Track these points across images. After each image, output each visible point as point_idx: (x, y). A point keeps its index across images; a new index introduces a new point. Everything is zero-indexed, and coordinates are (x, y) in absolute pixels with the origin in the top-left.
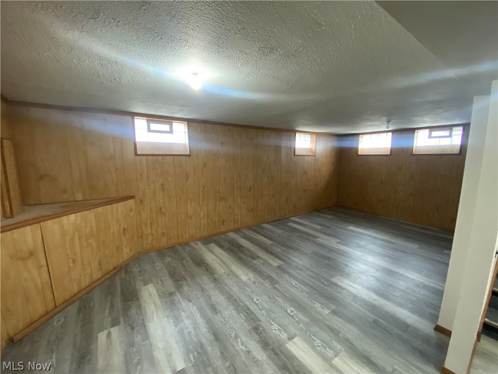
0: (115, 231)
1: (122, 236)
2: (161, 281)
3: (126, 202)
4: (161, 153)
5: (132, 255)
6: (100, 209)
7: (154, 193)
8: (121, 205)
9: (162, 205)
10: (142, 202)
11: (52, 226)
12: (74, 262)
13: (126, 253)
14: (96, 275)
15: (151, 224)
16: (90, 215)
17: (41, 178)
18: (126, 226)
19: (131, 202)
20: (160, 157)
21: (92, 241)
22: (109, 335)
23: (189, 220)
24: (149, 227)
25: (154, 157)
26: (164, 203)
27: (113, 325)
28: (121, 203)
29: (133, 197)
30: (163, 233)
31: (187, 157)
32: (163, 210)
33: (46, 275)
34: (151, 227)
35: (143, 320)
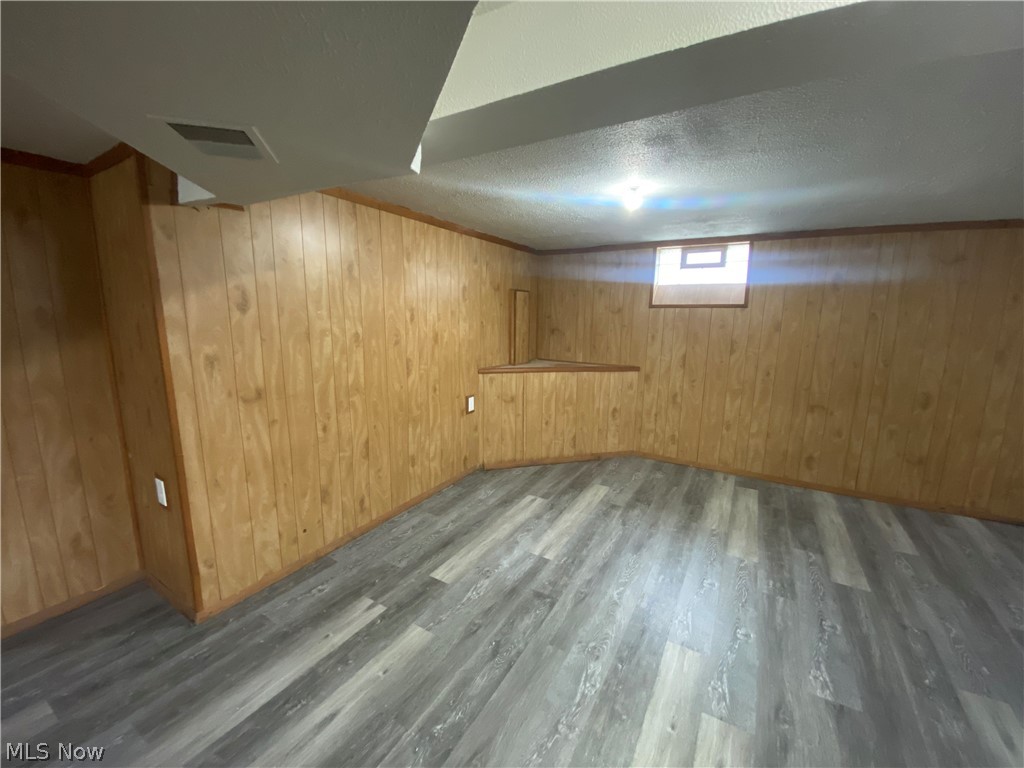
0: (601, 407)
1: (610, 419)
2: (621, 490)
3: (625, 373)
4: (690, 303)
5: (620, 449)
6: (585, 373)
7: (669, 369)
8: (614, 376)
9: (678, 390)
10: (647, 378)
11: (534, 379)
12: (547, 423)
13: (612, 444)
14: (569, 452)
15: (656, 415)
16: (572, 378)
17: (553, 331)
18: (618, 407)
19: (632, 376)
20: (687, 310)
21: (569, 408)
22: (533, 501)
23: (725, 431)
24: (653, 419)
25: (677, 310)
26: (681, 387)
27: (543, 497)
28: (617, 374)
29: (636, 369)
30: (673, 436)
31: (739, 309)
32: (679, 399)
33: (520, 425)
34: (656, 420)
35: (565, 508)
